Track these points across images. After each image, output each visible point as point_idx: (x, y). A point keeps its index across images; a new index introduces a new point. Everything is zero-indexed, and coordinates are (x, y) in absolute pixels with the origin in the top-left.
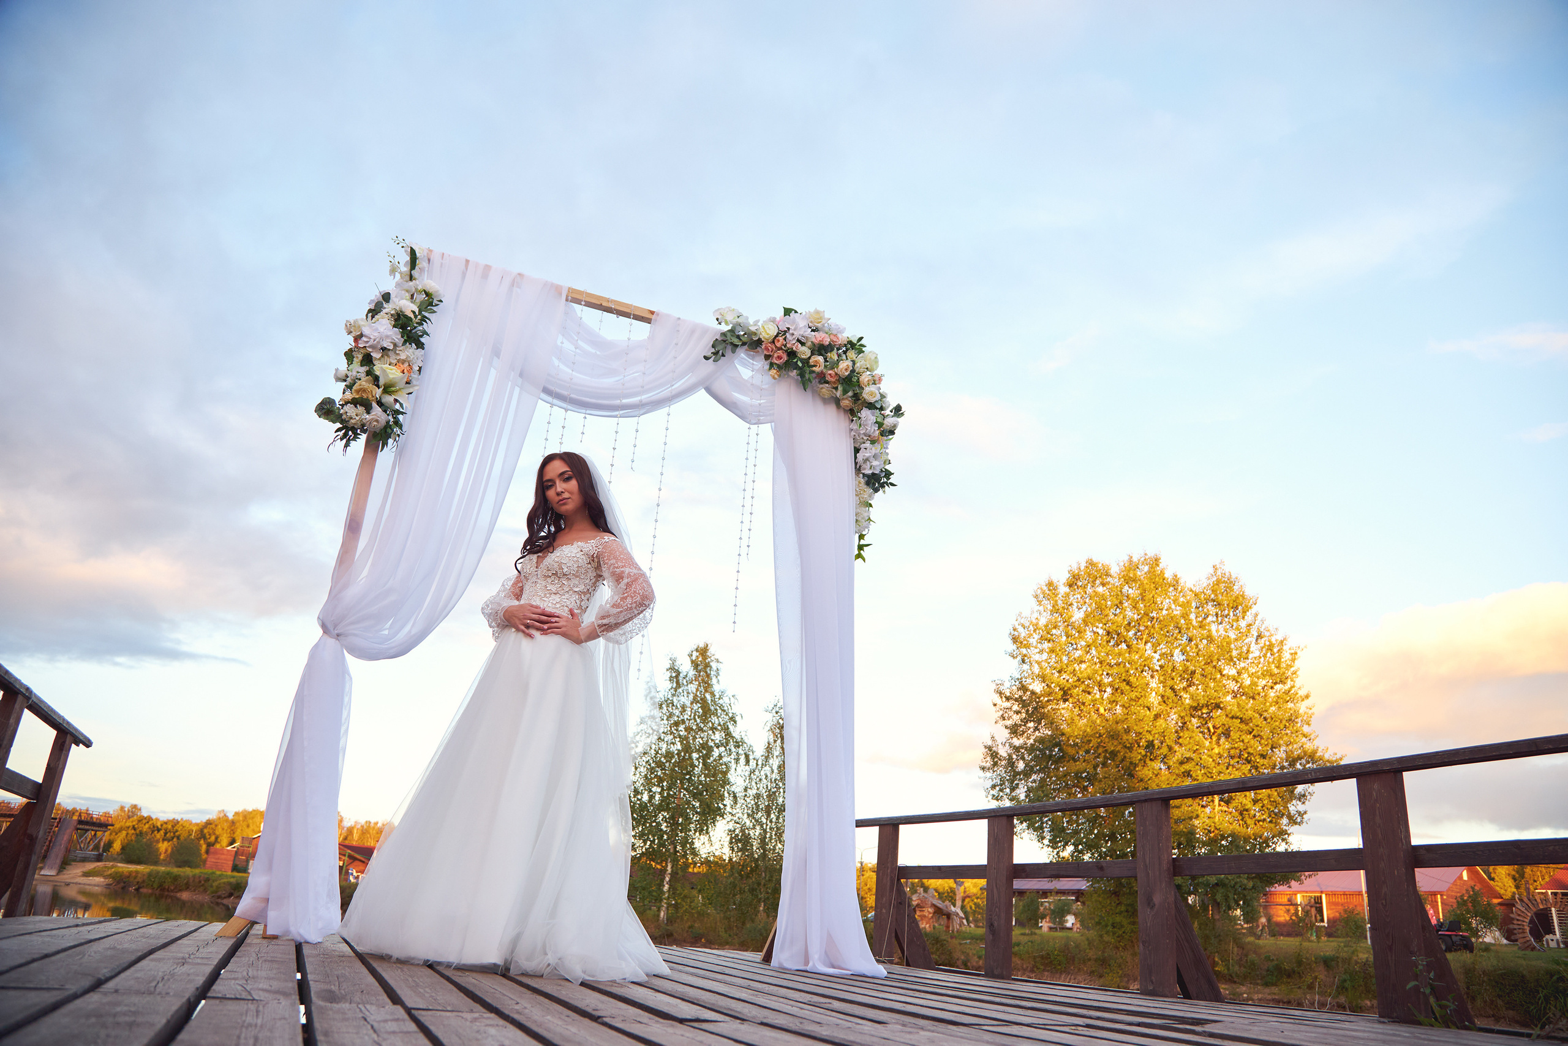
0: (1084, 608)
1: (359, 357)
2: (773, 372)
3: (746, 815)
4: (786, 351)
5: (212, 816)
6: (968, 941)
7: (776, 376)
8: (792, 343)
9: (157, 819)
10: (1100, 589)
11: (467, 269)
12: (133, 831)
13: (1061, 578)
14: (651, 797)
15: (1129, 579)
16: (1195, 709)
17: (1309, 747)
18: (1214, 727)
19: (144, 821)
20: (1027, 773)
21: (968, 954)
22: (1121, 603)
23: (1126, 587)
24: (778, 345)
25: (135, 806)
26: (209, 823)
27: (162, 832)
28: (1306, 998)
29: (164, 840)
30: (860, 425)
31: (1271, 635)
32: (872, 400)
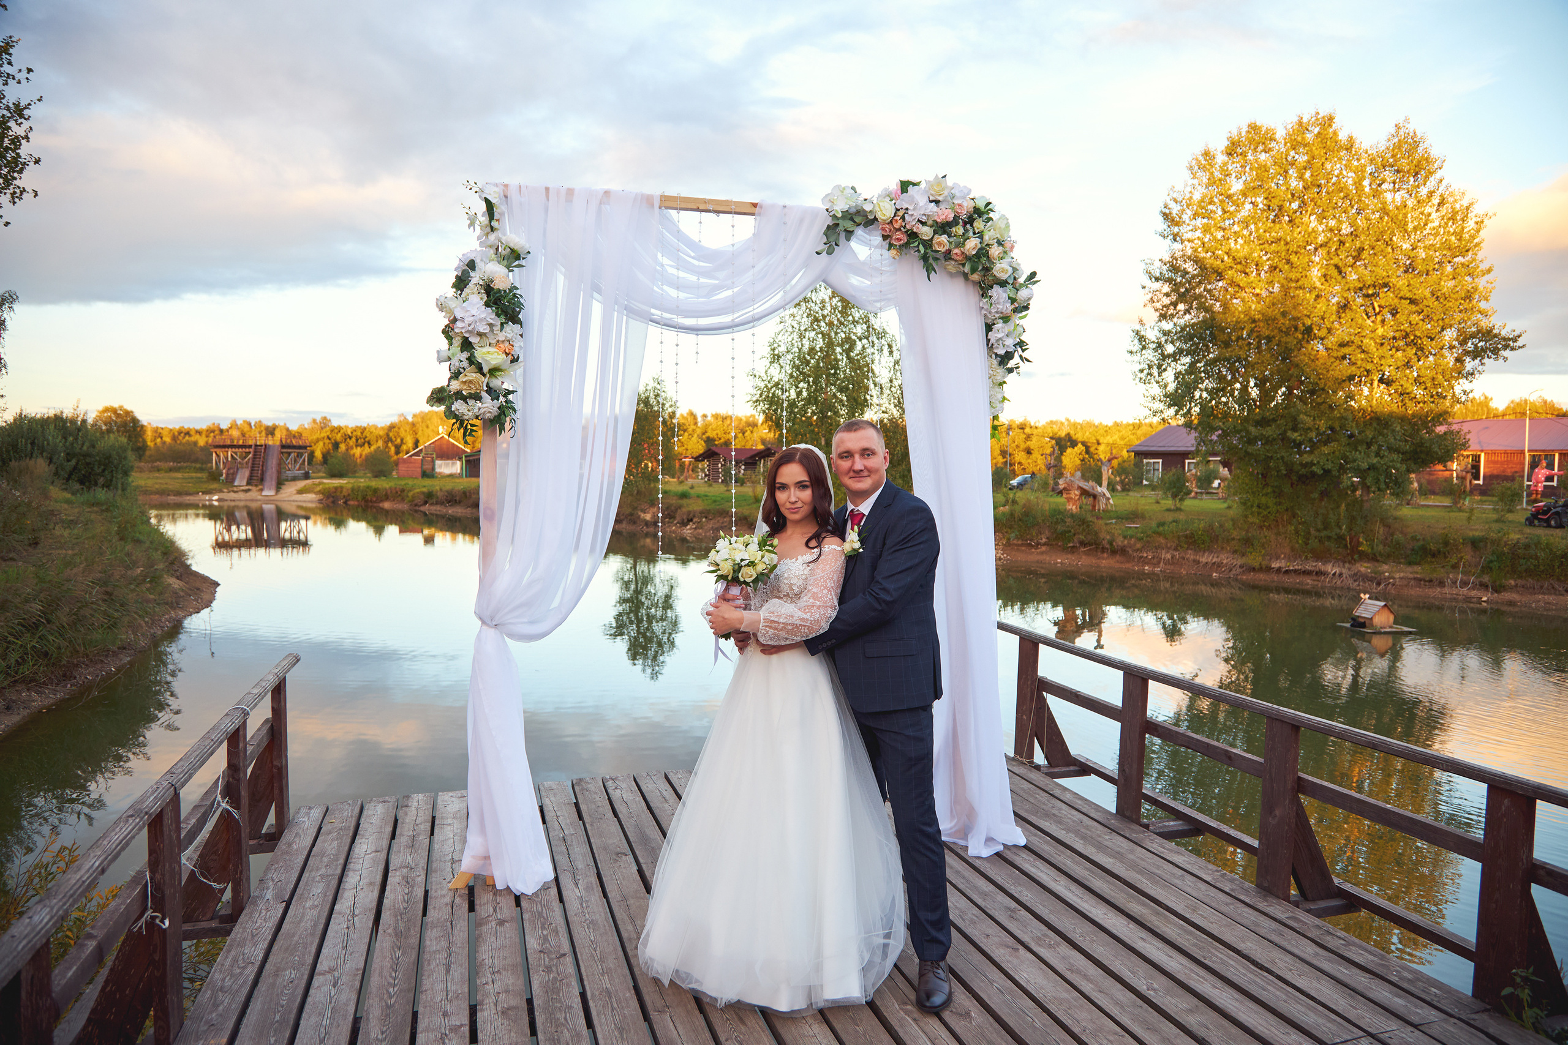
0: (1244, 178)
1: (457, 342)
2: (893, 252)
3: (892, 405)
4: (906, 232)
5: (395, 419)
6: (1114, 521)
7: (896, 257)
8: (911, 222)
9: (347, 427)
10: (1263, 157)
11: (548, 200)
12: (328, 441)
13: (1219, 145)
14: (799, 394)
15: (1295, 142)
16: (1361, 289)
17: (1485, 323)
18: (1380, 306)
19: (336, 431)
20: (1175, 357)
21: (1114, 534)
22: (1286, 172)
23: (1292, 153)
24: (897, 226)
25: (325, 418)
26: (392, 427)
27: (354, 439)
28: (1448, 577)
29: (357, 446)
30: (991, 304)
31: (1456, 201)
32: (1004, 277)
